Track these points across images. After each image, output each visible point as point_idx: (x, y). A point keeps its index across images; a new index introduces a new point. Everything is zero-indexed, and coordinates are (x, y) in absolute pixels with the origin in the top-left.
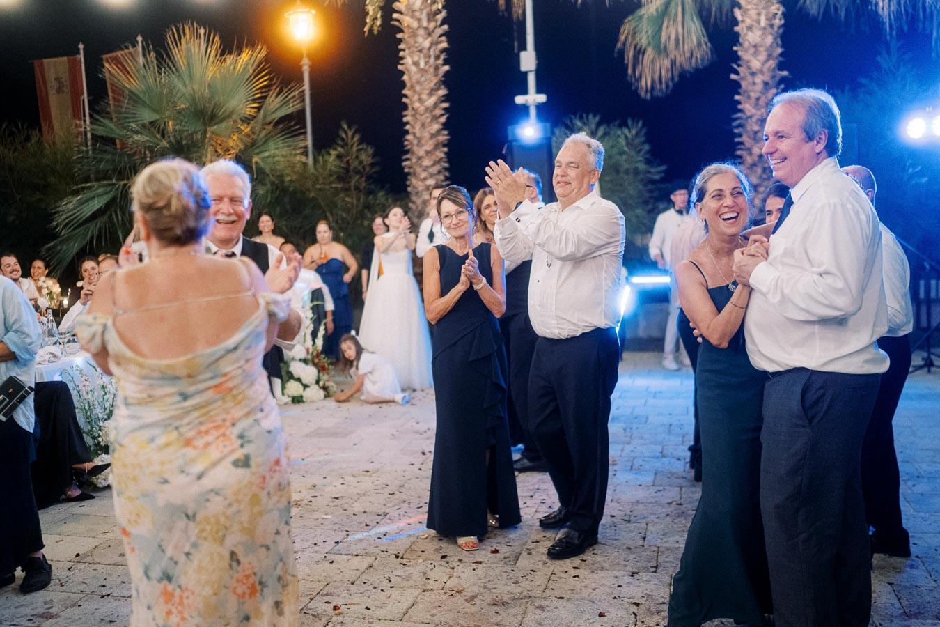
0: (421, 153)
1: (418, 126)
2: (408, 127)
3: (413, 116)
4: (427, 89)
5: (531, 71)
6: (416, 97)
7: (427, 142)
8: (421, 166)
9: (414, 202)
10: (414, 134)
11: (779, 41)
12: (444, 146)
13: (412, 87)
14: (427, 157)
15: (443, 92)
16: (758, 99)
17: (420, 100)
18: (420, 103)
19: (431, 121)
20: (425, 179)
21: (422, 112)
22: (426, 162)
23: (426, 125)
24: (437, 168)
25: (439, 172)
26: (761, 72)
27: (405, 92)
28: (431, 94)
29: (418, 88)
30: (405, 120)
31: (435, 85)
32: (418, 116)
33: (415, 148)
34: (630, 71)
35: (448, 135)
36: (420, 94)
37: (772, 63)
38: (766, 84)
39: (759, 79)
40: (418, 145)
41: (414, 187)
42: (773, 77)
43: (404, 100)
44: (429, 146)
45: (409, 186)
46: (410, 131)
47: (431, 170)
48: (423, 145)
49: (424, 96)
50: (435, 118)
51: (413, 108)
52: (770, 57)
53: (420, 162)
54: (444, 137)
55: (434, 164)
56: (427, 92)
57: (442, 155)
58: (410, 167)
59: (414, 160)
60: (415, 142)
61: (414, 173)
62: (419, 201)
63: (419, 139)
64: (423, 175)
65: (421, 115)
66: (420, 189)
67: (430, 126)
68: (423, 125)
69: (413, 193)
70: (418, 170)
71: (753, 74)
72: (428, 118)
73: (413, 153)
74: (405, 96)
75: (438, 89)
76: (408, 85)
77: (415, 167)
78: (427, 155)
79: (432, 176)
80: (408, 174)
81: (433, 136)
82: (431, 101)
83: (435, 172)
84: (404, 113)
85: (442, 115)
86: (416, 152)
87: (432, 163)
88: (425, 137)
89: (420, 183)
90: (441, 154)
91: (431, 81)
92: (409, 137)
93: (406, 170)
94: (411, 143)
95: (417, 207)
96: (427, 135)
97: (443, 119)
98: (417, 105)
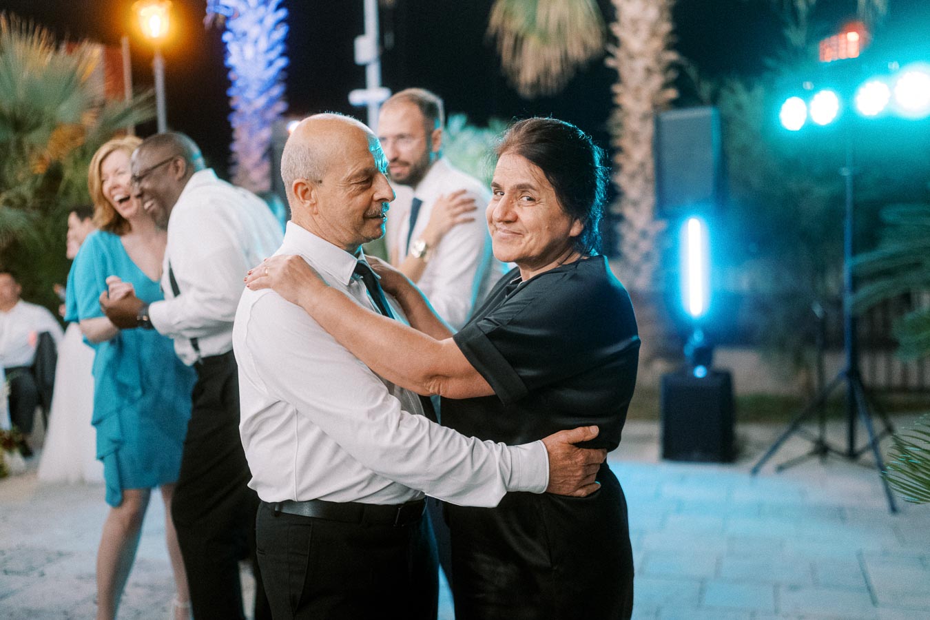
0: (249, 165)
5: (372, 61)
7: (253, 152)
10: (241, 143)
11: (667, 15)
16: (638, 90)
19: (261, 126)
21: (250, 116)
23: (254, 132)
26: (642, 54)
27: (232, 92)
28: (261, 93)
37: (657, 44)
38: (649, 71)
39: (640, 64)
40: (245, 156)
42: (658, 61)
44: (256, 156)
46: (237, 139)
48: (250, 155)
51: (241, 112)
52: (653, 34)
65: (250, 119)
67: (260, 133)
71: (631, 57)
72: (256, 122)
74: (232, 98)
75: (271, 88)
76: (235, 84)
78: (254, 168)
82: (261, 102)
84: (232, 117)
88: (252, 145)
92: (236, 146)
94: (238, 153)
96: (254, 143)
98: (244, 108)
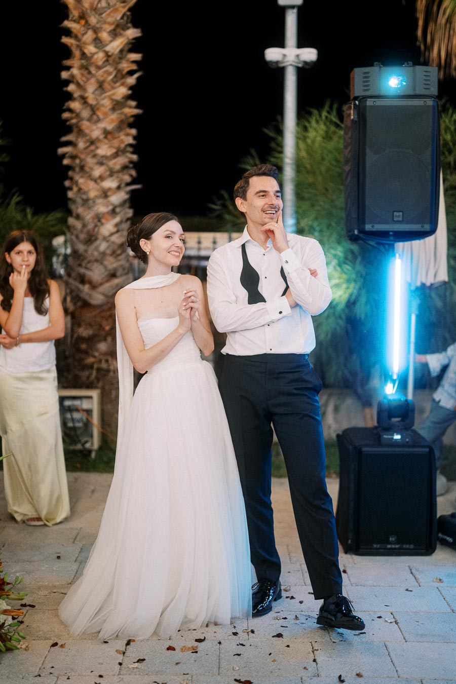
0: (96, 132)
1: (91, 88)
2: (71, 88)
3: (85, 68)
4: (109, 24)
5: (293, 7)
6: (89, 36)
7: (106, 115)
8: (95, 156)
9: (78, 217)
10: (84, 100)
12: (131, 126)
13: (83, 16)
14: (106, 141)
15: (132, 33)
17: (97, 41)
18: (96, 47)
19: (116, 80)
20: (102, 178)
21: (100, 63)
22: (104, 150)
23: (106, 85)
24: (121, 161)
25: (125, 168)
27: (67, 24)
28: (115, 34)
29: (93, 20)
30: (64, 75)
31: (122, 18)
32: (93, 70)
33: (85, 124)
34: (419, 33)
35: (137, 107)
36: (96, 31)
40: (89, 120)
41: (80, 189)
43: (65, 40)
44: (109, 122)
45: (70, 189)
46: (76, 95)
47: (111, 163)
48: (99, 120)
49: (104, 36)
50: (121, 76)
51: (83, 54)
53: (92, 148)
54: (131, 110)
55: (116, 155)
56: (109, 28)
57: (130, 140)
58: (73, 157)
59: (81, 145)
60: (85, 114)
61: (82, 168)
62: (88, 216)
63: (93, 109)
64: (98, 172)
65: (99, 68)
66: (92, 194)
67: (113, 88)
68: (101, 86)
69: (79, 200)
70: (90, 161)
72: (109, 74)
73: (81, 132)
74: (68, 32)
75: (125, 28)
76: (75, 13)
77: (83, 156)
78: (106, 137)
79: (112, 173)
80: (69, 168)
81: (117, 106)
82: (116, 46)
83: (118, 167)
84: (67, 63)
85: (131, 73)
86: (87, 131)
87: (114, 151)
88: (103, 105)
89: (92, 184)
90: (128, 137)
91: (116, 10)
92: (75, 105)
93: (66, 162)
94: (78, 115)
95: (84, 226)
96: (107, 103)
97: (132, 80)
98: (90, 49)
